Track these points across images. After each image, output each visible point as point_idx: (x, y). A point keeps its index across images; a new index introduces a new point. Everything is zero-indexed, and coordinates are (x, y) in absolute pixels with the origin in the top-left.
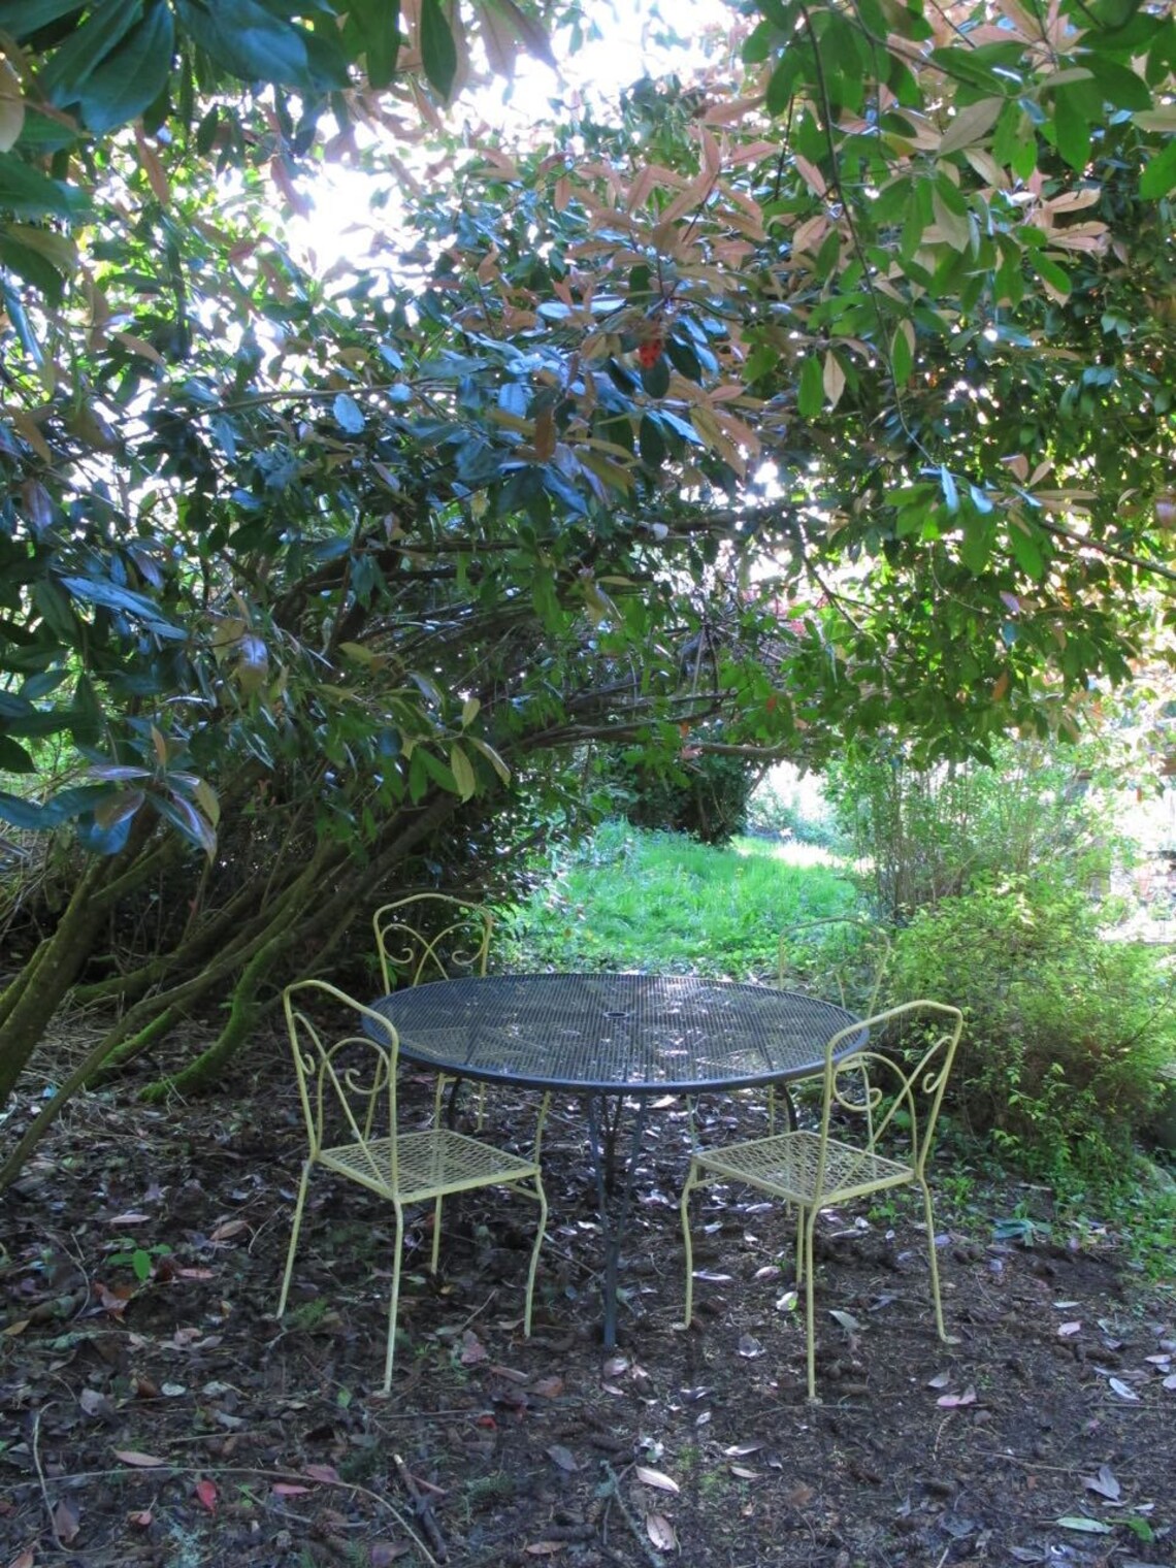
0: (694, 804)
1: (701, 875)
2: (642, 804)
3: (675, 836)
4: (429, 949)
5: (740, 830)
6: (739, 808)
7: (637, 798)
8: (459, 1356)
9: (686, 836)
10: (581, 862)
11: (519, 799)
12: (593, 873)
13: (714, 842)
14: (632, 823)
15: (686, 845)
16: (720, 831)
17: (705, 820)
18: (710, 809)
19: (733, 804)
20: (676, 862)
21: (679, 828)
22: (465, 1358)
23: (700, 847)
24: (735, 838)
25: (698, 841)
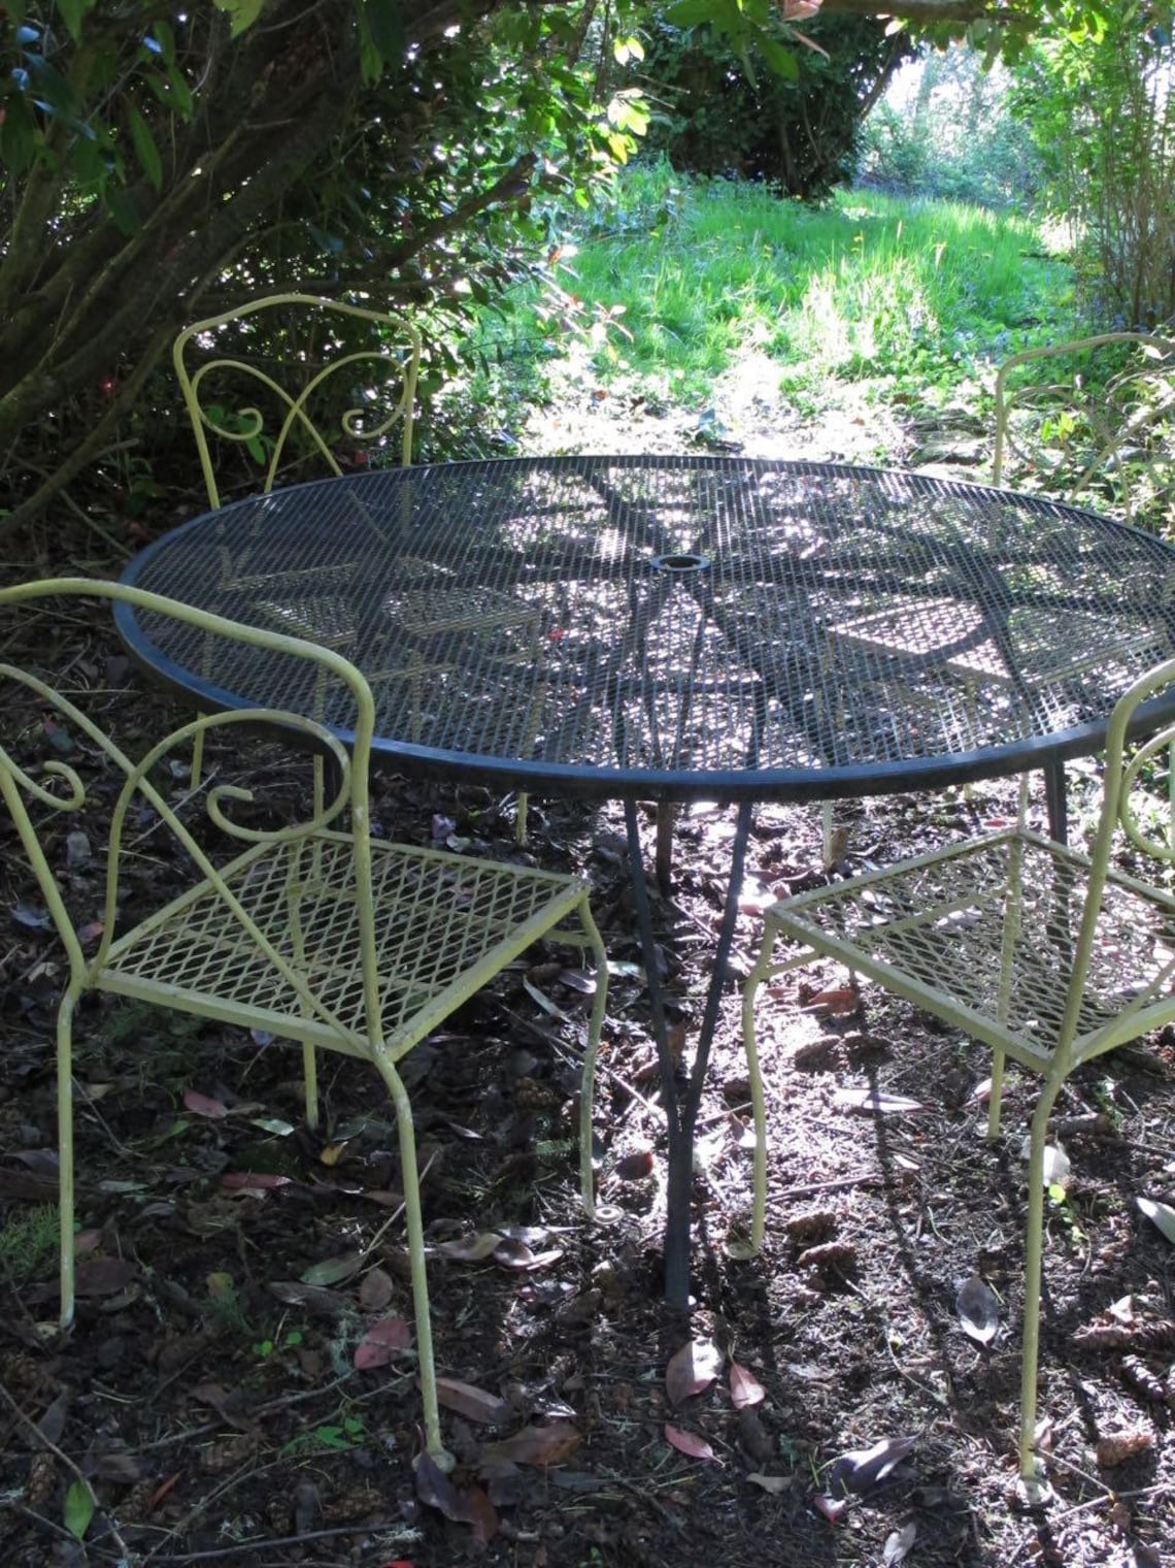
0: (773, 133)
1: (792, 249)
2: (691, 135)
3: (744, 187)
4: (296, 408)
5: (846, 178)
6: (847, 140)
7: (684, 124)
8: (350, 1352)
9: (762, 186)
10: (596, 230)
11: (484, 117)
12: (615, 249)
13: (806, 196)
14: (677, 168)
15: (763, 200)
16: (815, 177)
17: (791, 161)
18: (798, 143)
19: (836, 133)
20: (750, 226)
21: (751, 174)
22: (362, 1358)
23: (784, 204)
24: (838, 190)
25: (780, 195)
